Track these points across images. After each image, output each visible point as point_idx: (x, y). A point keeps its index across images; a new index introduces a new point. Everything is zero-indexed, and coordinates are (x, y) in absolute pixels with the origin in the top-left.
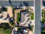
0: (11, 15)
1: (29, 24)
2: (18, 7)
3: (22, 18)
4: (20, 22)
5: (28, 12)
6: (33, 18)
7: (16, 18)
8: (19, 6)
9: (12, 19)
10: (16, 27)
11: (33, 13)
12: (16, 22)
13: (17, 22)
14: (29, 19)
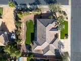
0: (11, 27)
1: (55, 50)
2: (29, 7)
5: (54, 18)
6: (66, 35)
7: (23, 34)
9: (14, 37)
11: (67, 22)
14: (56, 36)
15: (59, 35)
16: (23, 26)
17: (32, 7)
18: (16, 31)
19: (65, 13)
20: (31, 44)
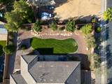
16: (66, 34)
17: (103, 50)
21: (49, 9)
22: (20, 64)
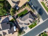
3: (25, 17)
4: (20, 17)
6: (31, 28)
7: (21, 11)
8: (34, 6)
10: (13, 16)
11: (36, 25)
12: (17, 13)
13: (17, 15)
14: (28, 24)
15: (30, 25)
16: (24, 9)
18: (20, 8)
19: (39, 22)
20: (19, 17)
21: (17, 6)
22: (18, 21)
